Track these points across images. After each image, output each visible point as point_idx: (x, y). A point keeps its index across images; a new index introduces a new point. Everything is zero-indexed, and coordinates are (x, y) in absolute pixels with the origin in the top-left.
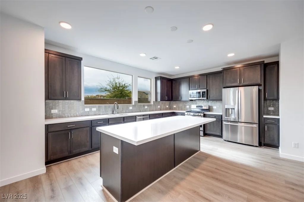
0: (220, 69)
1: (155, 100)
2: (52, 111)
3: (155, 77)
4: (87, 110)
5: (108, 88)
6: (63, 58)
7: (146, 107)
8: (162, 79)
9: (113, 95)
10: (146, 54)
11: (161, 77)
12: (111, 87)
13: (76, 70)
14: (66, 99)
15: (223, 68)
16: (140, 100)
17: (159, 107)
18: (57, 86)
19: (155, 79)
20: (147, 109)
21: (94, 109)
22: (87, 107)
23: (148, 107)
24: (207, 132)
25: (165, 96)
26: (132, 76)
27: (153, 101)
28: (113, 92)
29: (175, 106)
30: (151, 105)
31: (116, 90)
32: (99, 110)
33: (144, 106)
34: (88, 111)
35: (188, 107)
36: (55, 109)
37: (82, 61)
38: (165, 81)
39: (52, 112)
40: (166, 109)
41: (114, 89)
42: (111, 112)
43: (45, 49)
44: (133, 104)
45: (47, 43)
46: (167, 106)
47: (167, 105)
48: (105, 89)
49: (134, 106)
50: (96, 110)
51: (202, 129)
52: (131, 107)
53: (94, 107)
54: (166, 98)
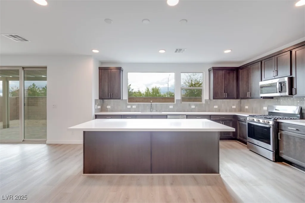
1: (208, 98)
3: (209, 70)
6: (110, 70)
8: (216, 70)
10: (165, 50)
11: (213, 67)
17: (216, 107)
18: (106, 90)
19: (208, 72)
20: (194, 108)
21: (134, 107)
22: (128, 105)
23: (197, 107)
26: (175, 73)
27: (206, 100)
29: (247, 107)
30: (202, 104)
32: (138, 106)
33: (190, 105)
34: (130, 108)
36: (109, 105)
38: (221, 72)
39: (107, 107)
44: (175, 102)
46: (234, 107)
47: (234, 105)
49: (174, 105)
50: (136, 107)
51: (271, 147)
52: (171, 107)
53: (134, 105)
54: (225, 95)
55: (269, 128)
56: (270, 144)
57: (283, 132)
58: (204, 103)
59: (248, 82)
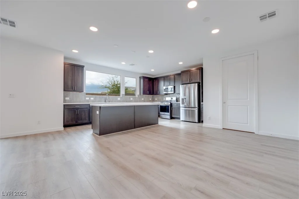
0: (179, 72)
1: (139, 94)
2: (66, 98)
3: (140, 77)
4: (87, 99)
5: (108, 85)
6: (73, 66)
7: (132, 99)
8: (144, 78)
9: (112, 91)
10: (125, 62)
11: (143, 76)
12: (110, 84)
13: (80, 74)
14: (74, 91)
15: (182, 71)
16: (127, 94)
17: (143, 99)
18: (70, 83)
19: (139, 78)
20: (132, 100)
21: (92, 99)
22: (87, 97)
24: (173, 116)
25: (146, 91)
26: (121, 76)
27: (138, 95)
28: (112, 88)
29: (156, 99)
30: (136, 98)
31: (114, 87)
33: (130, 98)
35: (164, 99)
36: (68, 97)
37: (84, 68)
38: (146, 80)
40: (149, 101)
41: (113, 86)
42: (104, 101)
43: (64, 62)
44: (121, 96)
45: (65, 58)
46: (150, 99)
47: (150, 98)
48: (105, 86)
49: (121, 98)
50: (94, 99)
51: (169, 114)
52: (119, 99)
53: (92, 97)
54: (148, 92)
55: (169, 106)
56: (169, 112)
57: (173, 107)
58: (137, 97)
59: (158, 86)
